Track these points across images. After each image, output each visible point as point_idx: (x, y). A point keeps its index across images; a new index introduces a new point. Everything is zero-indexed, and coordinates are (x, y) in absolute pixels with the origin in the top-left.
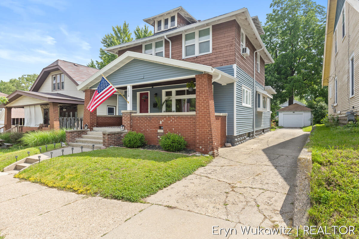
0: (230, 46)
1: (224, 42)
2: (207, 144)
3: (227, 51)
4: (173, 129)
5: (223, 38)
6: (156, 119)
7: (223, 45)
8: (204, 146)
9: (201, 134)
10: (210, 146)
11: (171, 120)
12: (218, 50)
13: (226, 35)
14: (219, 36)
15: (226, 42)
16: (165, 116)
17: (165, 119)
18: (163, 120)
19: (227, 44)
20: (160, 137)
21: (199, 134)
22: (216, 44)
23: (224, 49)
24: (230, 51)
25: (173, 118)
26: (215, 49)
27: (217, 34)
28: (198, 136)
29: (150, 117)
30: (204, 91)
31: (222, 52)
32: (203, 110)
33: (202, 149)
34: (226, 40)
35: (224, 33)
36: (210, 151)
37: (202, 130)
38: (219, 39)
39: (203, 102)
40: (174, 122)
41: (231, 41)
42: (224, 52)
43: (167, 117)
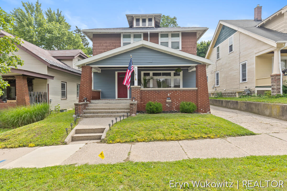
0: (193, 48)
1: (190, 45)
2: (206, 107)
3: (191, 51)
4: (179, 99)
5: (189, 42)
6: (164, 93)
7: (189, 46)
8: (204, 108)
9: (202, 102)
10: (208, 108)
11: (178, 93)
12: (185, 49)
13: (191, 40)
14: (186, 40)
15: (191, 45)
16: (173, 90)
17: (172, 92)
18: (170, 93)
19: (191, 46)
20: (168, 105)
21: (200, 102)
22: (184, 45)
23: (189, 49)
24: (193, 51)
25: (179, 92)
26: (183, 48)
27: (185, 39)
28: (199, 103)
29: (159, 91)
30: (204, 75)
31: (188, 51)
32: (203, 86)
33: (202, 110)
34: (191, 43)
35: (190, 39)
36: (208, 111)
37: (202, 99)
38: (186, 42)
39: (203, 82)
40: (180, 95)
41: (194, 45)
42: (189, 51)
43: (174, 91)
